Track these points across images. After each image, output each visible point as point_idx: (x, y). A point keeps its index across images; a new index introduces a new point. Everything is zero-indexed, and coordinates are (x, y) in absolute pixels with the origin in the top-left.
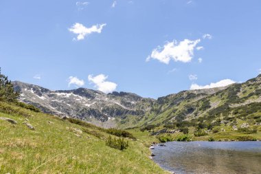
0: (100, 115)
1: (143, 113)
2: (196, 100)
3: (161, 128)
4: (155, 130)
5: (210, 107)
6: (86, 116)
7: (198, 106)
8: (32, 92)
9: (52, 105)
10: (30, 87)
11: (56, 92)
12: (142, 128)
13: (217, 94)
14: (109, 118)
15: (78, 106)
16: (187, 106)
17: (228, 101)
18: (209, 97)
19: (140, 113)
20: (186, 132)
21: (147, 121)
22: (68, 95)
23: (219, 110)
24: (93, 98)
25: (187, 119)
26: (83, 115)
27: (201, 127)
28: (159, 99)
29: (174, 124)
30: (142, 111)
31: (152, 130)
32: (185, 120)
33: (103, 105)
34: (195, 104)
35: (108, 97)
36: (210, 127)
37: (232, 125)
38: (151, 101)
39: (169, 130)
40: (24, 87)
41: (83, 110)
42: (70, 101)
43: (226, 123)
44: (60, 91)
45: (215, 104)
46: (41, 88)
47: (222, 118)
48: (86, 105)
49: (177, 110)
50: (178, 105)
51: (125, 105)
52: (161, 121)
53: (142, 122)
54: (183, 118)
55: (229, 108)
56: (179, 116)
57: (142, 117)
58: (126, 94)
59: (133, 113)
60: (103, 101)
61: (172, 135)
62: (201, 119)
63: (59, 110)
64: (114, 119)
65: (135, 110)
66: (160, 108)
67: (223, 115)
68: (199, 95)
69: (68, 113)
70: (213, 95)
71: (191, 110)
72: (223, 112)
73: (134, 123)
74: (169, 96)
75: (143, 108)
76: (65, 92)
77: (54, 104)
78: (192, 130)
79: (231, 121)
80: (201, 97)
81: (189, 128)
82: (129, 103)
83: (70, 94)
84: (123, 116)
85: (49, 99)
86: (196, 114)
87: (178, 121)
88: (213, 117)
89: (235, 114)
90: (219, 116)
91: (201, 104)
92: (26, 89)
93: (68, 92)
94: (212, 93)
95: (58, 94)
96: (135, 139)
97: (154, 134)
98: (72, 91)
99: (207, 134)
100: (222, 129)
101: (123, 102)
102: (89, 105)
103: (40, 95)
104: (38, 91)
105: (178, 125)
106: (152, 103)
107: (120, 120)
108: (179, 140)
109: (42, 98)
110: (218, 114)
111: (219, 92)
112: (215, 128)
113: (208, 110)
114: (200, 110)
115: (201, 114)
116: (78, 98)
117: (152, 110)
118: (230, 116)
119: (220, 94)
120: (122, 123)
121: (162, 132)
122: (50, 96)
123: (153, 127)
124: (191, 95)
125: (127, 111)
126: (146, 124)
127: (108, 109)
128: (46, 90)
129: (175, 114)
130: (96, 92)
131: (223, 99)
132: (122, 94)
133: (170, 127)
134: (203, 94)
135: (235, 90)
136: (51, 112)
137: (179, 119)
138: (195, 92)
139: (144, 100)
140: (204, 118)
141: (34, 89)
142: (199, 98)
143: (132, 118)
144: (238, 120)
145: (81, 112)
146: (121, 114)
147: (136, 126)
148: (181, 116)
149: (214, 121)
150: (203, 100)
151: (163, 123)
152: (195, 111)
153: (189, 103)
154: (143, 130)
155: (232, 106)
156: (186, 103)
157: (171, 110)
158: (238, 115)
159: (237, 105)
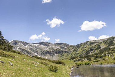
0: (51, 53)
1: (70, 52)
2: (94, 45)
3: (78, 58)
4: (76, 59)
5: (101, 48)
6: (45, 54)
7: (95, 48)
8: (22, 44)
9: (31, 50)
10: (21, 42)
11: (32, 44)
12: (70, 58)
13: (104, 42)
14: (55, 55)
15: (41, 50)
16: (90, 48)
17: (109, 45)
18: (100, 43)
19: (69, 52)
20: (90, 60)
21: (72, 55)
22: (37, 45)
23: (105, 49)
24: (48, 46)
25: (90, 54)
26: (44, 54)
27: (97, 57)
28: (77, 45)
29: (84, 56)
30: (69, 51)
31: (74, 60)
32: (89, 54)
33: (52, 49)
34: (94, 47)
35: (54, 45)
36: (101, 57)
37: (111, 56)
38: (73, 46)
39: (82, 59)
40: (18, 43)
41: (44, 51)
42: (38, 48)
43: (108, 55)
44: (34, 44)
45: (103, 46)
46: (26, 42)
47: (106, 53)
48: (45, 49)
49: (85, 50)
50: (86, 47)
51: (62, 49)
52: (78, 55)
53: (70, 56)
54: (88, 53)
55: (109, 48)
56: (86, 52)
57: (70, 54)
58: (62, 43)
59: (66, 52)
60: (52, 47)
61: (84, 61)
62: (96, 54)
63: (33, 52)
64: (57, 55)
65: (66, 51)
66: (78, 49)
67: (107, 52)
68: (95, 43)
69: (38, 53)
70: (102, 42)
71: (92, 50)
72: (107, 50)
73: (66, 56)
74: (81, 43)
75: (70, 50)
76: (36, 44)
77: (31, 49)
78: (92, 59)
79: (111, 54)
80: (96, 44)
81: (91, 58)
82: (64, 48)
83: (38, 45)
84: (61, 53)
85: (29, 47)
86: (94, 52)
87: (86, 55)
88: (102, 53)
89: (113, 51)
90: (105, 52)
91: (96, 47)
92: (19, 43)
93: (37, 44)
94: (101, 42)
95: (33, 45)
96: (65, 65)
97: (75, 61)
98: (39, 43)
99: (99, 61)
100: (107, 58)
101: (61, 47)
102: (46, 49)
103: (25, 46)
104: (24, 44)
105: (86, 57)
106: (74, 47)
107: (60, 55)
108: (86, 64)
109: (26, 47)
110: (104, 51)
111: (104, 41)
112: (103, 58)
113: (100, 49)
114: (96, 49)
115: (97, 51)
116: (41, 46)
117: (74, 50)
118: (110, 52)
119: (105, 42)
120: (61, 56)
121: (79, 60)
122: (29, 46)
123: (75, 58)
124: (91, 43)
125: (63, 51)
126: (71, 57)
127: (55, 50)
128: (28, 43)
129: (85, 52)
130: (49, 43)
131: (107, 44)
132: (60, 44)
133: (82, 58)
134: (97, 42)
135: (112, 40)
136: (30, 53)
137: (87, 54)
138: (93, 42)
139: (70, 46)
140: (98, 53)
141: (23, 43)
142: (95, 44)
143: (65, 54)
144: (114, 54)
145: (43, 52)
146: (60, 53)
147: (67, 58)
148: (87, 53)
149: (102, 55)
150: (97, 45)
151: (79, 56)
152: (94, 50)
153: (91, 46)
154: (70, 60)
155: (111, 47)
156: (89, 47)
157: (83, 50)
158: (114, 51)
159: (113, 47)
